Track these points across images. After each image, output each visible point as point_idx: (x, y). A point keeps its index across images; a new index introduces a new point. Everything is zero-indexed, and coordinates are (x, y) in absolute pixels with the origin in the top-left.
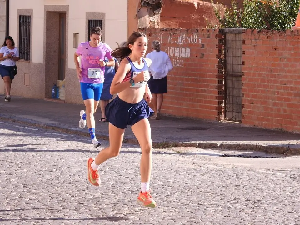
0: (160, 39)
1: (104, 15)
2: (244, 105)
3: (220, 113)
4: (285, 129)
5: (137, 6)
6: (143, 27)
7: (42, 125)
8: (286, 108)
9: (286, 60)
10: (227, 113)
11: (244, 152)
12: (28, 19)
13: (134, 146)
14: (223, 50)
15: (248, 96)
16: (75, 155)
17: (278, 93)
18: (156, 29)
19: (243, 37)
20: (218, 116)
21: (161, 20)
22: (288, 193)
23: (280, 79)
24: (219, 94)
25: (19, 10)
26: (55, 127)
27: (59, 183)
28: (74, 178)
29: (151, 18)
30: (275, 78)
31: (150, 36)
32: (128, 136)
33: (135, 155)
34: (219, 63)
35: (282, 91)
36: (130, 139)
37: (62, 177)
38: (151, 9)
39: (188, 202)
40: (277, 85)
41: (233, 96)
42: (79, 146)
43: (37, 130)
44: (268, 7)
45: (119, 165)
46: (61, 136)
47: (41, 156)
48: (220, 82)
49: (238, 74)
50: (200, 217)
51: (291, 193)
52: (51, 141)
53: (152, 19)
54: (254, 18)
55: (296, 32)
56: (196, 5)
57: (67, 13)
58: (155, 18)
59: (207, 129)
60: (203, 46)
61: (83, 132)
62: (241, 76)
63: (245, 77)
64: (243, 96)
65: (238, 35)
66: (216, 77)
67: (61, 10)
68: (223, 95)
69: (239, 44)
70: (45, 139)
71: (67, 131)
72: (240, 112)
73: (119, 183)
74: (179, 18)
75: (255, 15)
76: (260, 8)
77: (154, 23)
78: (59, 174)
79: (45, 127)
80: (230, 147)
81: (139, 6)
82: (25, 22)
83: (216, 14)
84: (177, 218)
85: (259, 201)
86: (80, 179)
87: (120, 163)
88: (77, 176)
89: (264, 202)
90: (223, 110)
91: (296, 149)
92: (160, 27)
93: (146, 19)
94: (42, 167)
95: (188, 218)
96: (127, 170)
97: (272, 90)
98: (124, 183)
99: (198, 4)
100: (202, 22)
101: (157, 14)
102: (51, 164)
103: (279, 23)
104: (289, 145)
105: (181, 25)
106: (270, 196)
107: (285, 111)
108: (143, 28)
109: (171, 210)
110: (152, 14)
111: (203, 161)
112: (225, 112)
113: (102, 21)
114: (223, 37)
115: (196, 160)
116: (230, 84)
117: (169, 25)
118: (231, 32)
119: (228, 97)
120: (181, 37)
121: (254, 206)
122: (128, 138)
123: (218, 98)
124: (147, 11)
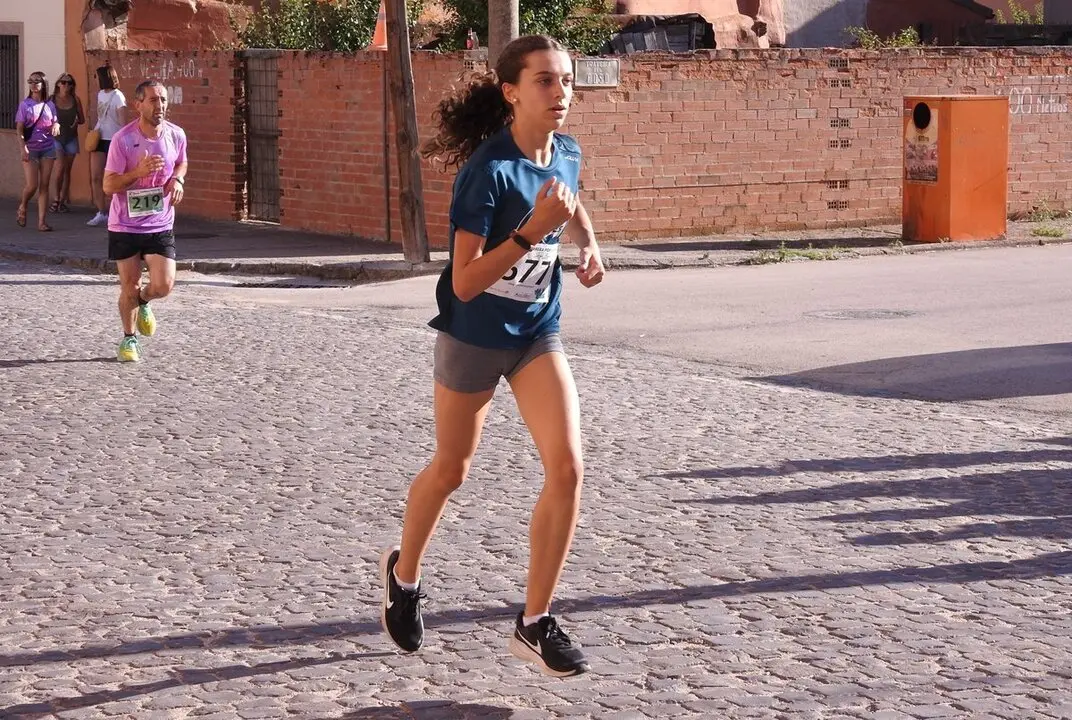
0: (127, 68)
1: (20, 25)
2: (282, 190)
3: (240, 206)
4: (358, 234)
5: (83, 9)
6: (94, 48)
8: (358, 194)
9: (356, 106)
10: (253, 205)
11: (280, 278)
13: (73, 272)
14: (243, 90)
15: (290, 174)
17: (344, 168)
18: (118, 52)
19: (279, 64)
20: (234, 212)
21: (128, 34)
22: (350, 354)
23: (348, 143)
24: (236, 171)
29: (110, 30)
30: (338, 139)
32: (66, 252)
33: (74, 288)
34: (235, 114)
35: (351, 163)
36: (68, 258)
38: (109, 13)
39: (159, 375)
40: (343, 152)
41: (263, 174)
44: (328, 9)
45: (40, 308)
48: (239, 149)
49: (271, 133)
50: (178, 404)
51: (355, 353)
53: (112, 32)
54: (301, 30)
55: (375, 55)
56: (193, 5)
58: (116, 31)
59: (213, 236)
60: (206, 82)
62: (276, 137)
63: (282, 138)
64: (281, 174)
65: (269, 63)
66: (231, 141)
68: (245, 172)
69: (272, 77)
72: (275, 203)
73: (35, 341)
74: (163, 31)
75: (302, 23)
76: (311, 12)
77: (116, 40)
80: (253, 270)
81: (86, 8)
83: (232, 23)
84: (132, 407)
85: (293, 370)
87: (43, 304)
89: (302, 371)
90: (245, 201)
91: (376, 271)
92: (128, 48)
93: (99, 33)
95: (155, 405)
96: (53, 316)
97: (333, 162)
99: (199, 5)
100: (208, 40)
101: (121, 23)
103: (347, 39)
104: (362, 262)
105: (168, 42)
106: (314, 360)
107: (357, 200)
108: (96, 51)
109: (125, 392)
110: (111, 23)
111: (202, 297)
112: (249, 203)
113: (17, 36)
114: (242, 65)
115: (188, 295)
116: (257, 153)
117: (144, 45)
118: (257, 57)
119: (253, 175)
120: (165, 66)
121: (281, 381)
122: (61, 255)
123: (236, 178)
124: (103, 18)
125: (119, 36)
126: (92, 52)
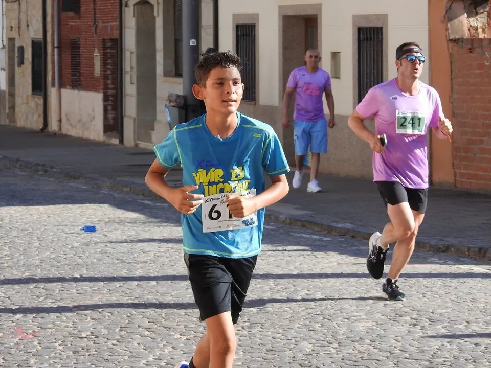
1: (385, 17)
5: (445, 1)
6: (457, 37)
7: (282, 217)
12: (252, 29)
13: (462, 261)
16: (354, 286)
18: (481, 40)
21: (488, 23)
25: (235, 16)
26: (306, 221)
27: (333, 365)
28: (361, 349)
29: (471, 20)
31: (470, 52)
32: (446, 239)
33: (471, 282)
36: (452, 246)
37: (336, 345)
38: (470, 4)
42: (357, 262)
43: (274, 228)
45: (449, 310)
46: (319, 240)
47: (288, 290)
52: (302, 253)
53: (473, 22)
57: (319, 17)
58: (477, 20)
61: (359, 232)
67: (309, 12)
70: (290, 248)
71: (330, 230)
77: (477, 29)
78: (330, 339)
79: (288, 221)
82: (246, 35)
86: (376, 351)
87: (449, 305)
88: (368, 341)
92: (488, 36)
93: (462, 23)
94: (292, 320)
96: (468, 322)
98: (474, 362)
101: (482, 13)
102: (310, 311)
108: (458, 39)
110: (473, 12)
113: (381, 28)
122: (447, 243)
124: (465, 8)
125: (480, 25)
126: (456, 41)
